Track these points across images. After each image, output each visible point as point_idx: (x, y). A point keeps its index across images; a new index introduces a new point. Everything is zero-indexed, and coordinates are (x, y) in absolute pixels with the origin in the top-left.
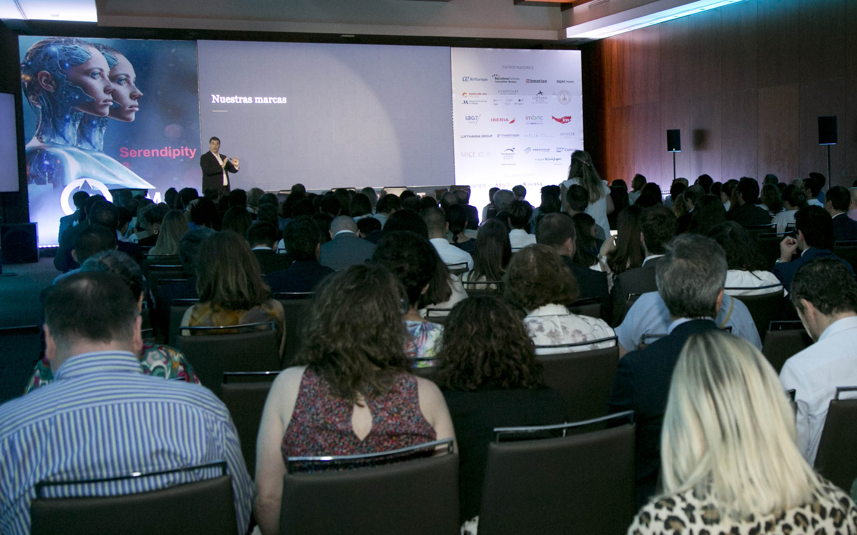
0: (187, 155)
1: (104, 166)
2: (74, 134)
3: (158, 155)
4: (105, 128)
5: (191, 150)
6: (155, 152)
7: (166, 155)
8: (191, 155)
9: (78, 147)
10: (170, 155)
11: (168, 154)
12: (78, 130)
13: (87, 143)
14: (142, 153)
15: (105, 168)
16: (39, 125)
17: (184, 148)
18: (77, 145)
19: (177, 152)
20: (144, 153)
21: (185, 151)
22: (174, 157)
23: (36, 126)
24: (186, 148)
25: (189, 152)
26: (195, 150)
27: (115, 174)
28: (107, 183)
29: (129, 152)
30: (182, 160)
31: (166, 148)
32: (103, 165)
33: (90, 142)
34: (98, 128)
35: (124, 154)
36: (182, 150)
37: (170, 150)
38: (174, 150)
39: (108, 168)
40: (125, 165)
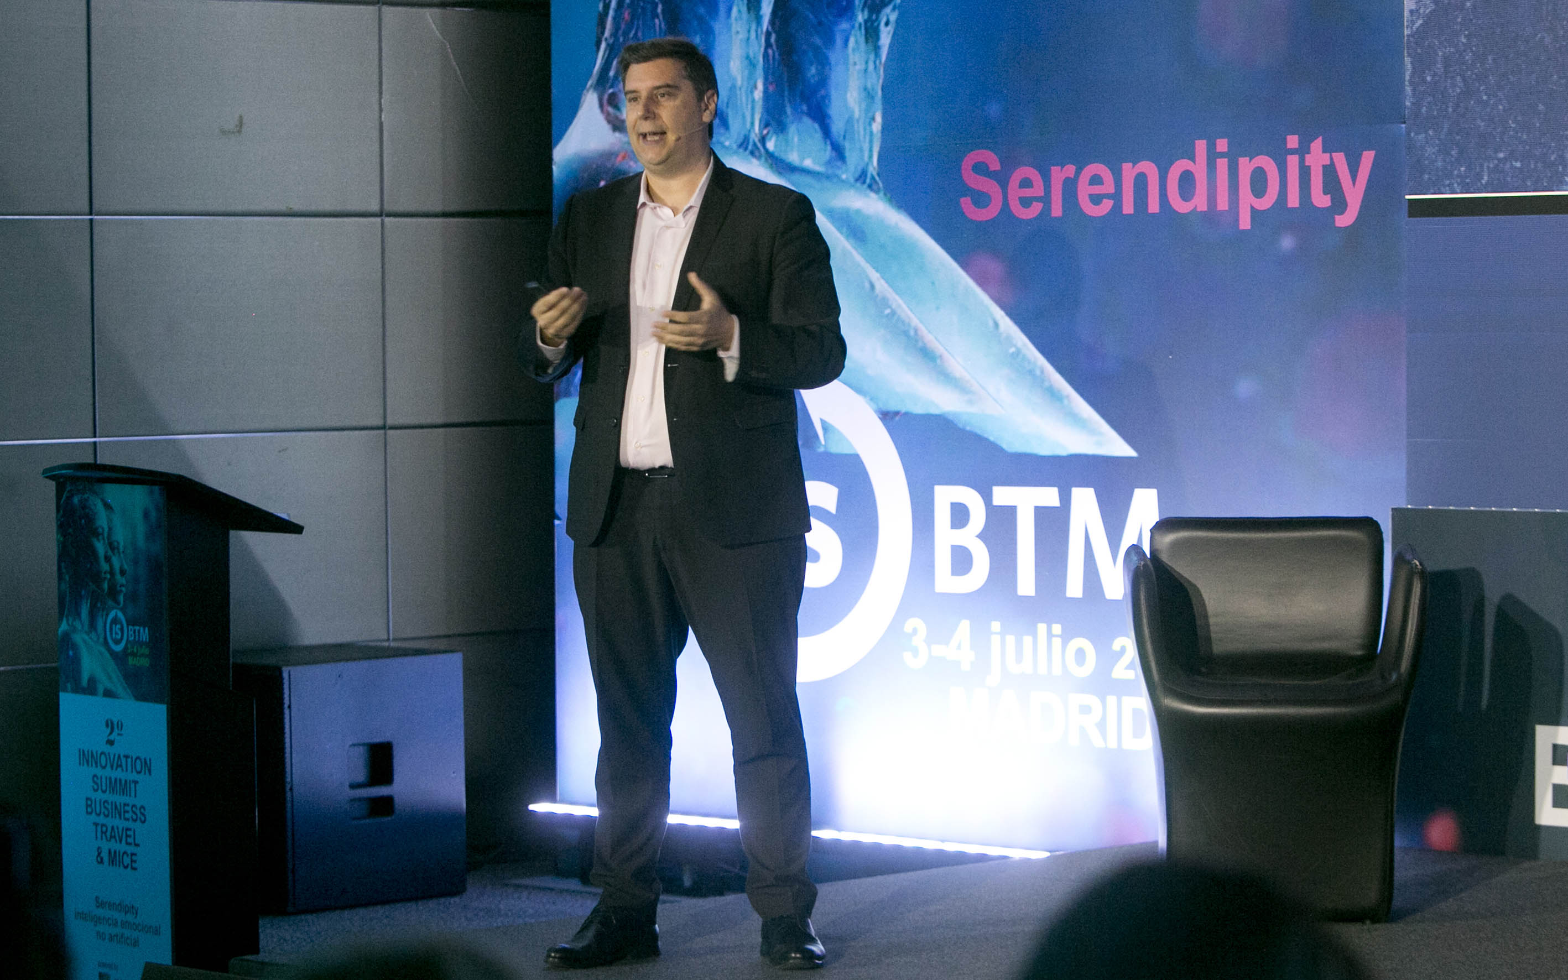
0: (1321, 200)
1: (881, 286)
2: (751, 64)
3: (1154, 206)
4: (893, 17)
5: (1340, 160)
6: (1141, 182)
7: (1200, 202)
8: (1340, 205)
9: (770, 155)
10: (1223, 204)
11: (1212, 199)
12: (768, 35)
13: (807, 121)
14: (1070, 187)
15: (885, 302)
16: (611, 13)
17: (1303, 150)
18: (763, 140)
19: (1259, 184)
20: (1084, 191)
21: (1305, 173)
22: (1245, 223)
23: (595, 21)
24: (1317, 145)
25: (1332, 184)
26: (1368, 158)
27: (930, 338)
28: (893, 406)
29: (1004, 184)
30: (1287, 243)
31: (1201, 146)
32: (874, 276)
33: (820, 116)
34: (861, 17)
35: (980, 199)
36: (1293, 161)
37: (1222, 164)
38: (1246, 167)
39: (897, 301)
40: (982, 281)
